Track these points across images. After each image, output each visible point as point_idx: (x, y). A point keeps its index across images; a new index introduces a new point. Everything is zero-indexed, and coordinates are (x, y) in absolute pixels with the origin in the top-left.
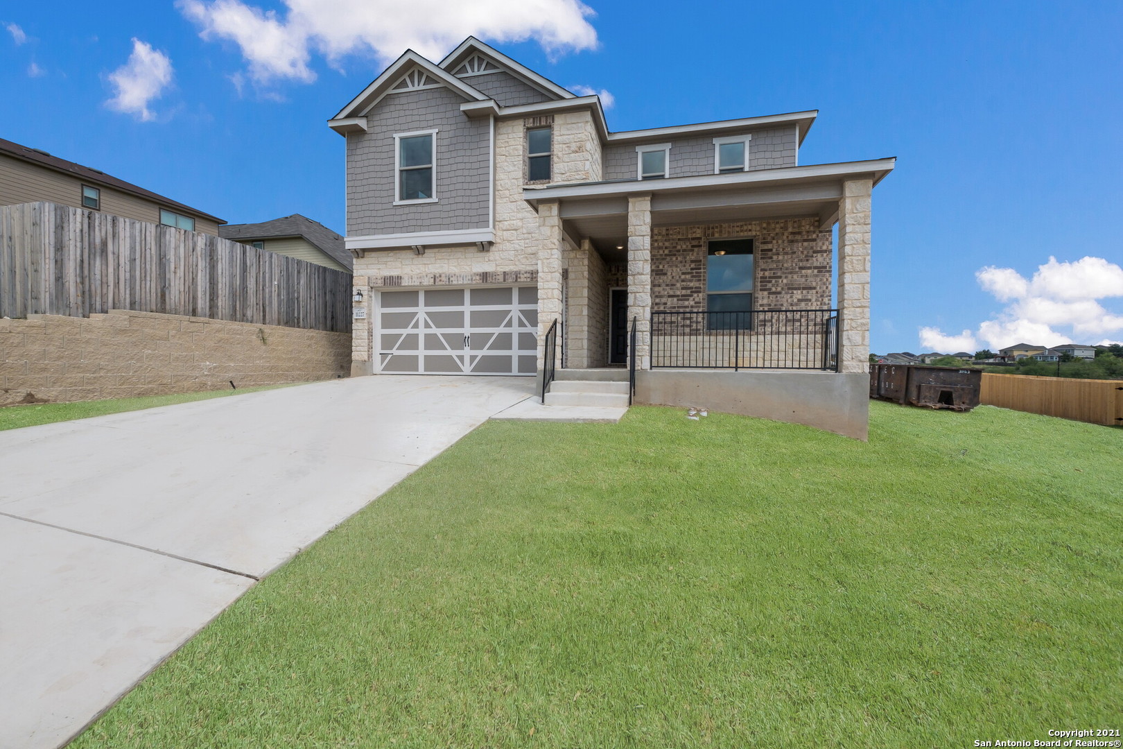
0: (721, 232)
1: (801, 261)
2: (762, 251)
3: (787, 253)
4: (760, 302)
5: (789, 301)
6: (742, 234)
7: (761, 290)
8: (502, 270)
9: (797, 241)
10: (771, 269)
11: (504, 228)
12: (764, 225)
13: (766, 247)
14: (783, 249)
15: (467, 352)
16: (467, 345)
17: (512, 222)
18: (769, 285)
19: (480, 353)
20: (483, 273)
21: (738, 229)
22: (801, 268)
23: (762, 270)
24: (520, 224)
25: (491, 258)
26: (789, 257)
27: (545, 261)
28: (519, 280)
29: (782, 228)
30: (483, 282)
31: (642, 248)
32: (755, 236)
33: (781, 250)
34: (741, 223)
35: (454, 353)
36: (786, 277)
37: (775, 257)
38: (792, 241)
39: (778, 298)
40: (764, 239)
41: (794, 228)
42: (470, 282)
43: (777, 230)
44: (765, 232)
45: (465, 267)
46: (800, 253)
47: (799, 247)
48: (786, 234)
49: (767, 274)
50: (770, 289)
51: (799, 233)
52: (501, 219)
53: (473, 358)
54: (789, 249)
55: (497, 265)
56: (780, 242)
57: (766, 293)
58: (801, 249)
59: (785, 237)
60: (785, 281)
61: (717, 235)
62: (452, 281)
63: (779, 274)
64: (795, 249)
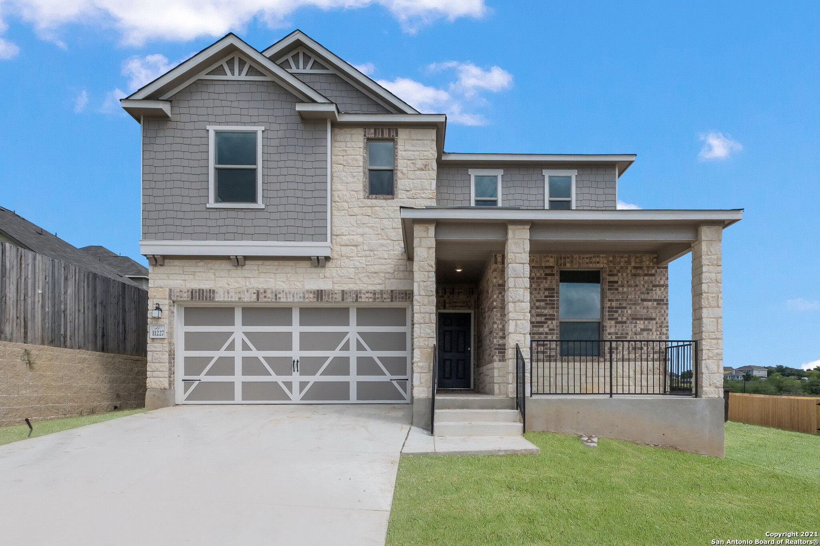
0: (572, 262)
1: (643, 293)
2: (609, 282)
3: (630, 286)
4: (609, 331)
5: (633, 330)
6: (591, 265)
7: (609, 319)
8: (340, 288)
9: (639, 275)
10: (617, 300)
11: (343, 243)
12: (611, 259)
13: (612, 279)
14: (628, 282)
15: (296, 378)
16: (296, 369)
17: (352, 237)
18: (616, 315)
19: (312, 379)
20: (318, 291)
21: (587, 260)
22: (643, 300)
23: (610, 300)
24: (360, 239)
25: (327, 275)
26: (633, 289)
27: (422, 284)
28: (359, 300)
29: (626, 262)
30: (318, 300)
31: (522, 276)
32: (602, 268)
33: (626, 282)
34: (591, 255)
35: (280, 379)
36: (630, 308)
37: (620, 289)
38: (635, 275)
39: (624, 327)
40: (611, 271)
41: (636, 262)
42: (301, 300)
43: (622, 264)
44: (611, 265)
45: (295, 283)
46: (641, 286)
47: (641, 280)
48: (629, 268)
49: (614, 304)
50: (617, 319)
51: (641, 268)
52: (339, 233)
53: (303, 385)
54: (632, 282)
55: (333, 283)
56: (625, 275)
57: (613, 322)
58: (642, 282)
59: (629, 271)
60: (629, 312)
61: (568, 265)
62: (280, 298)
63: (624, 305)
64: (638, 283)
